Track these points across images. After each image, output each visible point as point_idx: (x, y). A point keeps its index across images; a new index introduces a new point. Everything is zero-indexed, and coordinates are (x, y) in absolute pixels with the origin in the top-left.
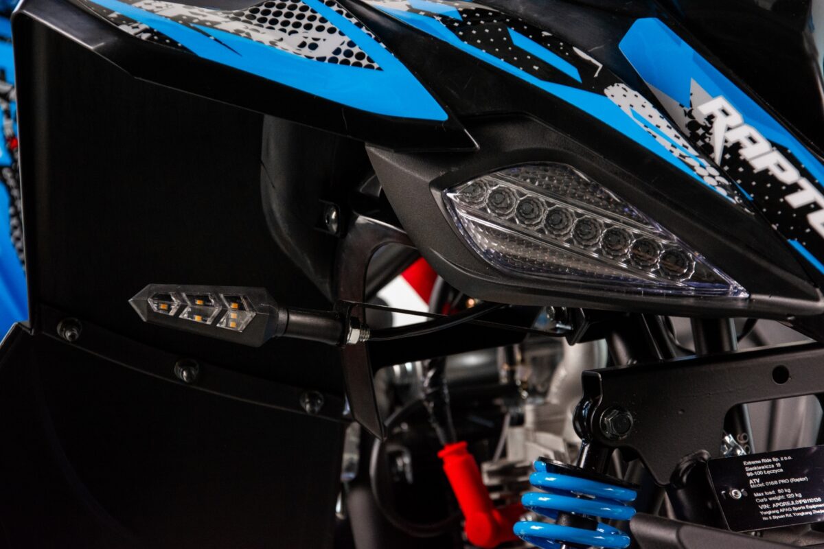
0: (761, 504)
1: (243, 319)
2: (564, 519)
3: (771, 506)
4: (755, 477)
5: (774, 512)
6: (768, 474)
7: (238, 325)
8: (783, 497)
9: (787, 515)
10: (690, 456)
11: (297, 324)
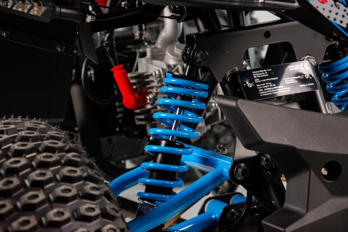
0: (260, 89)
1: (40, 10)
2: (178, 97)
3: (264, 90)
4: (257, 78)
5: (265, 92)
6: (262, 77)
7: (38, 13)
8: (268, 86)
9: (270, 93)
10: (231, 70)
11: (64, 13)
